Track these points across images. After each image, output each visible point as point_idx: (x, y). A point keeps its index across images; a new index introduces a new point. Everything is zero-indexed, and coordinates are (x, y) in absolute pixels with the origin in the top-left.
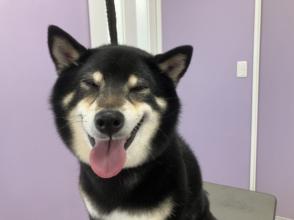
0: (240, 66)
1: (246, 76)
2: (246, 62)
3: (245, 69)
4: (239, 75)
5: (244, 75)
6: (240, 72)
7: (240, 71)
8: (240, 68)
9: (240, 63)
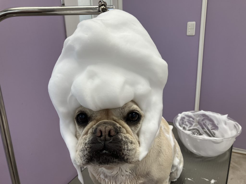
0: (190, 26)
2: (194, 23)
3: (193, 29)
4: (189, 33)
5: (193, 34)
6: (189, 31)
8: (190, 28)
9: (190, 23)
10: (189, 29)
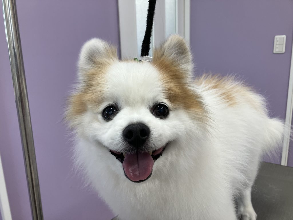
0: (278, 41)
2: (284, 36)
3: (283, 44)
4: (276, 50)
5: (281, 51)
6: (277, 48)
8: (278, 43)
9: (277, 37)
10: (276, 45)
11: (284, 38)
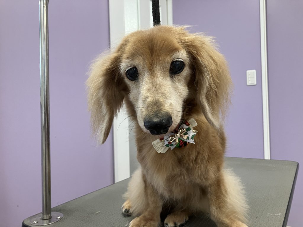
0: (249, 75)
1: (255, 83)
2: (254, 71)
3: (254, 77)
4: (249, 83)
5: (254, 83)
6: (250, 81)
7: (250, 79)
9: (249, 72)
10: (249, 78)
11: (254, 72)
